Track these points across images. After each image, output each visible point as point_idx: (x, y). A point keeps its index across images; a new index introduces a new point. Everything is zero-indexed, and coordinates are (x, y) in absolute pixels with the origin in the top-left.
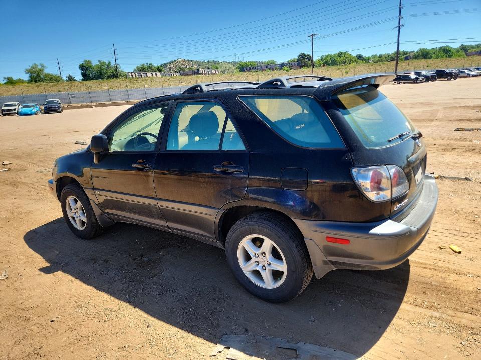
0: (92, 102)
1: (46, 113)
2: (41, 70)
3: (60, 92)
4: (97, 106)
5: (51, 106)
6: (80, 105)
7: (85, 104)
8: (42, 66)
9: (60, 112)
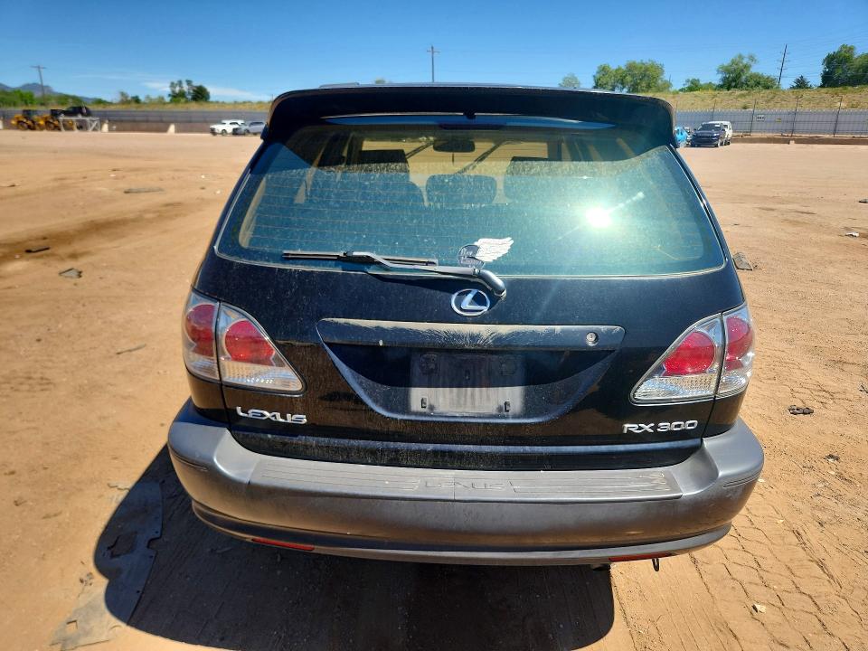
0: (793, 131)
1: (693, 146)
2: (747, 67)
3: (745, 108)
4: (799, 141)
5: (706, 133)
6: (766, 135)
7: (777, 135)
8: (752, 58)
9: (716, 146)
